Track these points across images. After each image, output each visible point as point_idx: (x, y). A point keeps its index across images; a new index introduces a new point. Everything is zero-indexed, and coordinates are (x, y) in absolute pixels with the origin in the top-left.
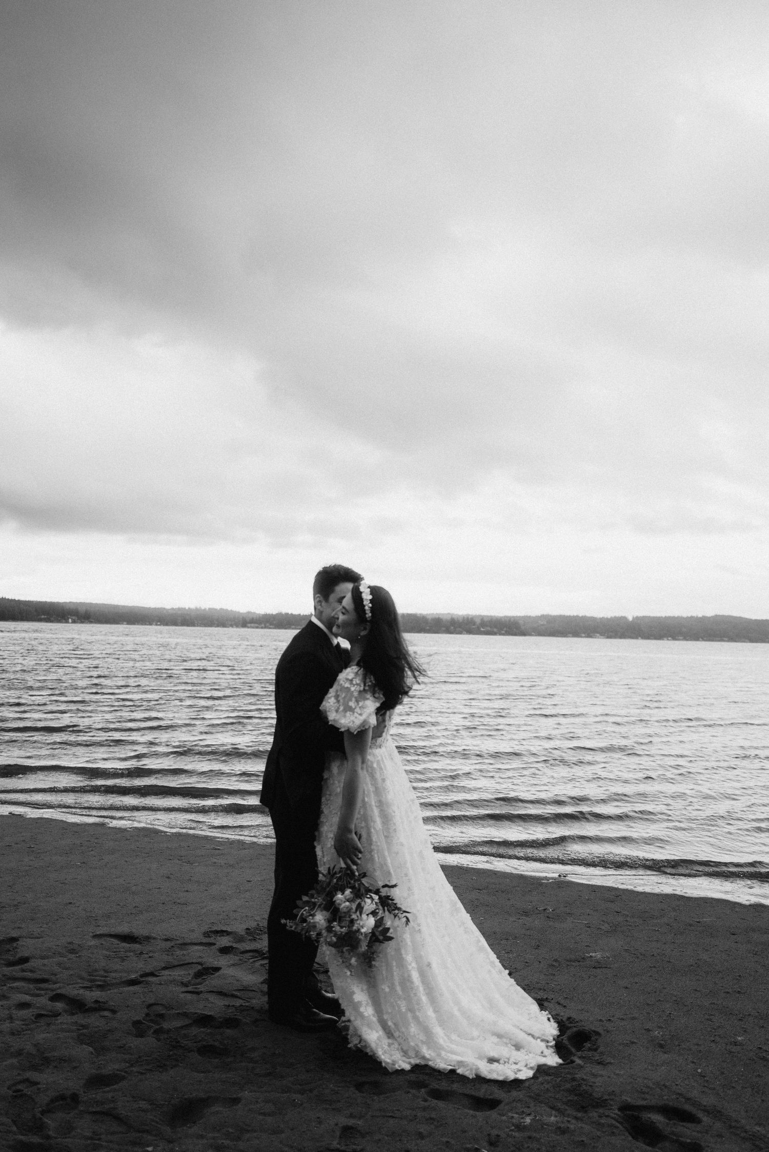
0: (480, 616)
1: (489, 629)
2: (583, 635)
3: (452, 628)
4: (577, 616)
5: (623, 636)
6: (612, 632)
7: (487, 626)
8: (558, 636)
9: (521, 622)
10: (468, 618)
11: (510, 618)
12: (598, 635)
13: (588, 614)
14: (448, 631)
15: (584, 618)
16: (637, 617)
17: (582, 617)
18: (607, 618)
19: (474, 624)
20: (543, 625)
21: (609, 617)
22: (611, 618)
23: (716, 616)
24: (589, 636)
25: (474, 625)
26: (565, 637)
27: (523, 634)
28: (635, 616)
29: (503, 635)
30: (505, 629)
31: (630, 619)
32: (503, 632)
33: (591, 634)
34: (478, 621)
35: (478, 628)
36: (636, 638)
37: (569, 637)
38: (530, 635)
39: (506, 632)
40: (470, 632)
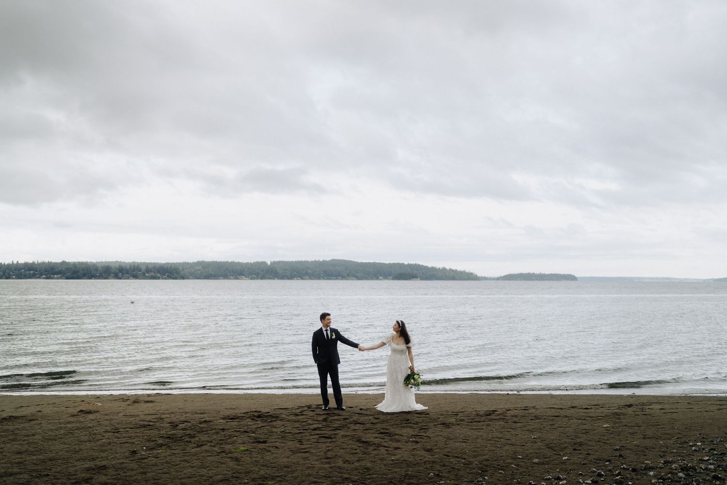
1: (153, 274)
2: (232, 277)
3: (120, 274)
4: (227, 262)
5: (263, 278)
6: (254, 274)
7: (151, 272)
8: (211, 279)
9: (181, 268)
12: (244, 277)
14: (116, 277)
15: (233, 263)
16: (274, 262)
17: (231, 262)
20: (200, 270)
21: (252, 262)
22: (254, 263)
24: (236, 278)
25: (140, 271)
26: (216, 279)
27: (183, 278)
28: (272, 261)
29: (166, 279)
30: (167, 274)
32: (165, 276)
33: (238, 276)
34: (143, 268)
35: (144, 274)
36: (273, 278)
37: (220, 279)
38: (188, 278)
39: (168, 276)
40: (135, 277)
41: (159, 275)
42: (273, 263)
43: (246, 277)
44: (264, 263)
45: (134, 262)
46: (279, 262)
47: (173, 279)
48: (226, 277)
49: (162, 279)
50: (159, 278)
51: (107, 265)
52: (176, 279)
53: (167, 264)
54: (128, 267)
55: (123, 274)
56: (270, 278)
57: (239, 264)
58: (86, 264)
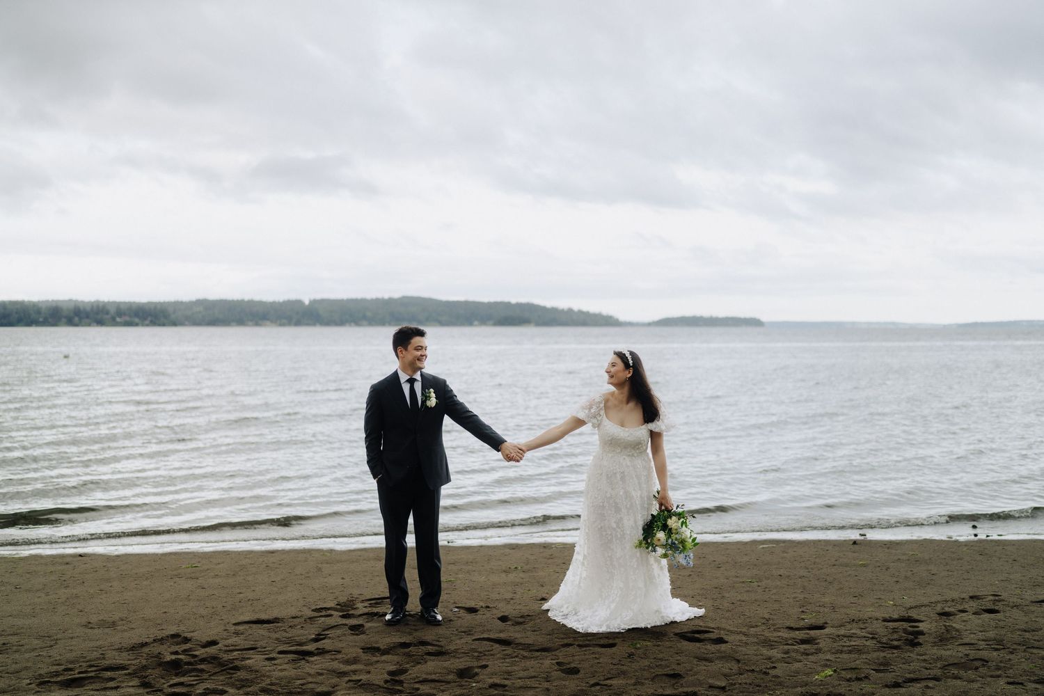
0: (114, 303)
1: (127, 318)
2: (250, 323)
3: (77, 318)
4: (243, 301)
5: (298, 323)
6: (286, 318)
7: (125, 314)
8: (218, 326)
9: (170, 309)
10: (98, 307)
11: (156, 304)
12: (269, 322)
13: (257, 298)
14: (70, 322)
16: (314, 300)
17: (248, 301)
18: (279, 303)
19: (107, 313)
20: (199, 312)
21: (281, 300)
22: (284, 301)
23: (404, 297)
24: (257, 324)
26: (227, 326)
27: (174, 324)
28: (312, 299)
29: (147, 325)
30: (149, 319)
31: (307, 302)
32: (147, 322)
33: (260, 322)
34: (113, 310)
35: (113, 319)
36: (314, 325)
37: (233, 326)
38: (183, 325)
39: (151, 321)
40: (100, 323)
41: (137, 320)
42: (313, 302)
43: (272, 322)
44: (299, 302)
45: (98, 302)
46: (322, 301)
47: (159, 325)
48: (241, 322)
49: (143, 325)
50: (137, 325)
51: (54, 305)
52: (164, 325)
53: (149, 303)
54: (88, 309)
55: (81, 319)
56: (308, 324)
57: (261, 303)
58: (22, 303)
